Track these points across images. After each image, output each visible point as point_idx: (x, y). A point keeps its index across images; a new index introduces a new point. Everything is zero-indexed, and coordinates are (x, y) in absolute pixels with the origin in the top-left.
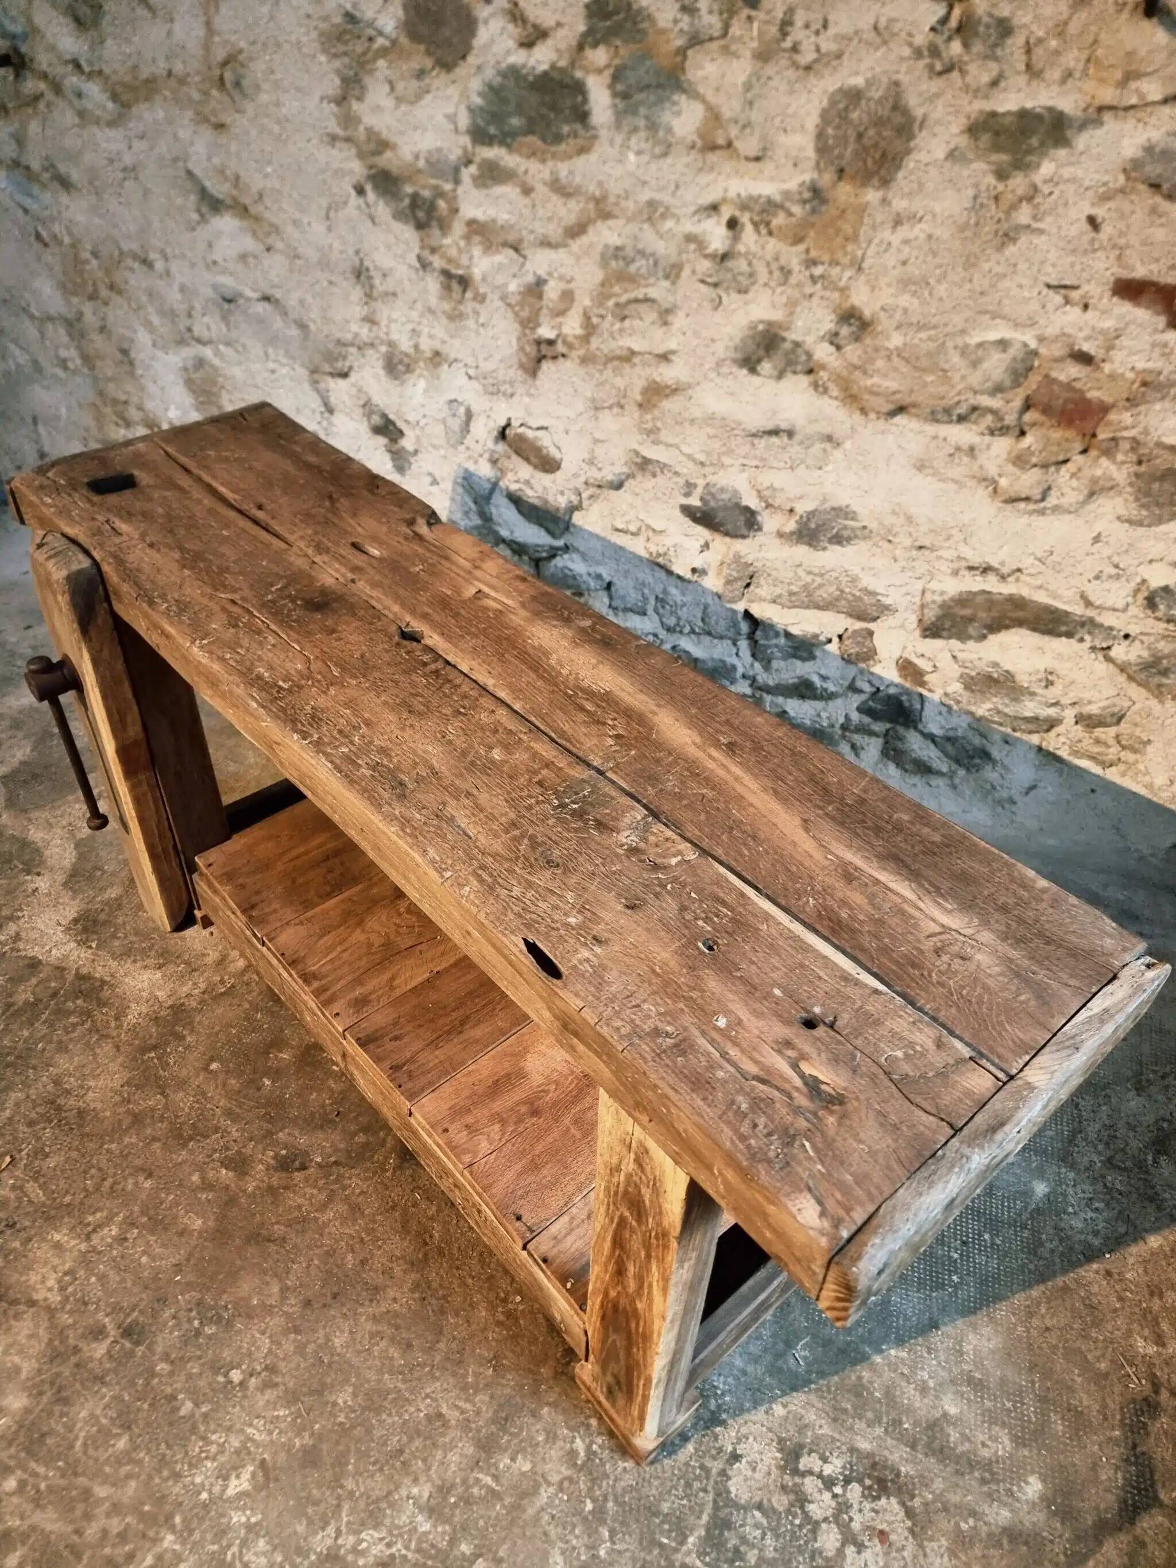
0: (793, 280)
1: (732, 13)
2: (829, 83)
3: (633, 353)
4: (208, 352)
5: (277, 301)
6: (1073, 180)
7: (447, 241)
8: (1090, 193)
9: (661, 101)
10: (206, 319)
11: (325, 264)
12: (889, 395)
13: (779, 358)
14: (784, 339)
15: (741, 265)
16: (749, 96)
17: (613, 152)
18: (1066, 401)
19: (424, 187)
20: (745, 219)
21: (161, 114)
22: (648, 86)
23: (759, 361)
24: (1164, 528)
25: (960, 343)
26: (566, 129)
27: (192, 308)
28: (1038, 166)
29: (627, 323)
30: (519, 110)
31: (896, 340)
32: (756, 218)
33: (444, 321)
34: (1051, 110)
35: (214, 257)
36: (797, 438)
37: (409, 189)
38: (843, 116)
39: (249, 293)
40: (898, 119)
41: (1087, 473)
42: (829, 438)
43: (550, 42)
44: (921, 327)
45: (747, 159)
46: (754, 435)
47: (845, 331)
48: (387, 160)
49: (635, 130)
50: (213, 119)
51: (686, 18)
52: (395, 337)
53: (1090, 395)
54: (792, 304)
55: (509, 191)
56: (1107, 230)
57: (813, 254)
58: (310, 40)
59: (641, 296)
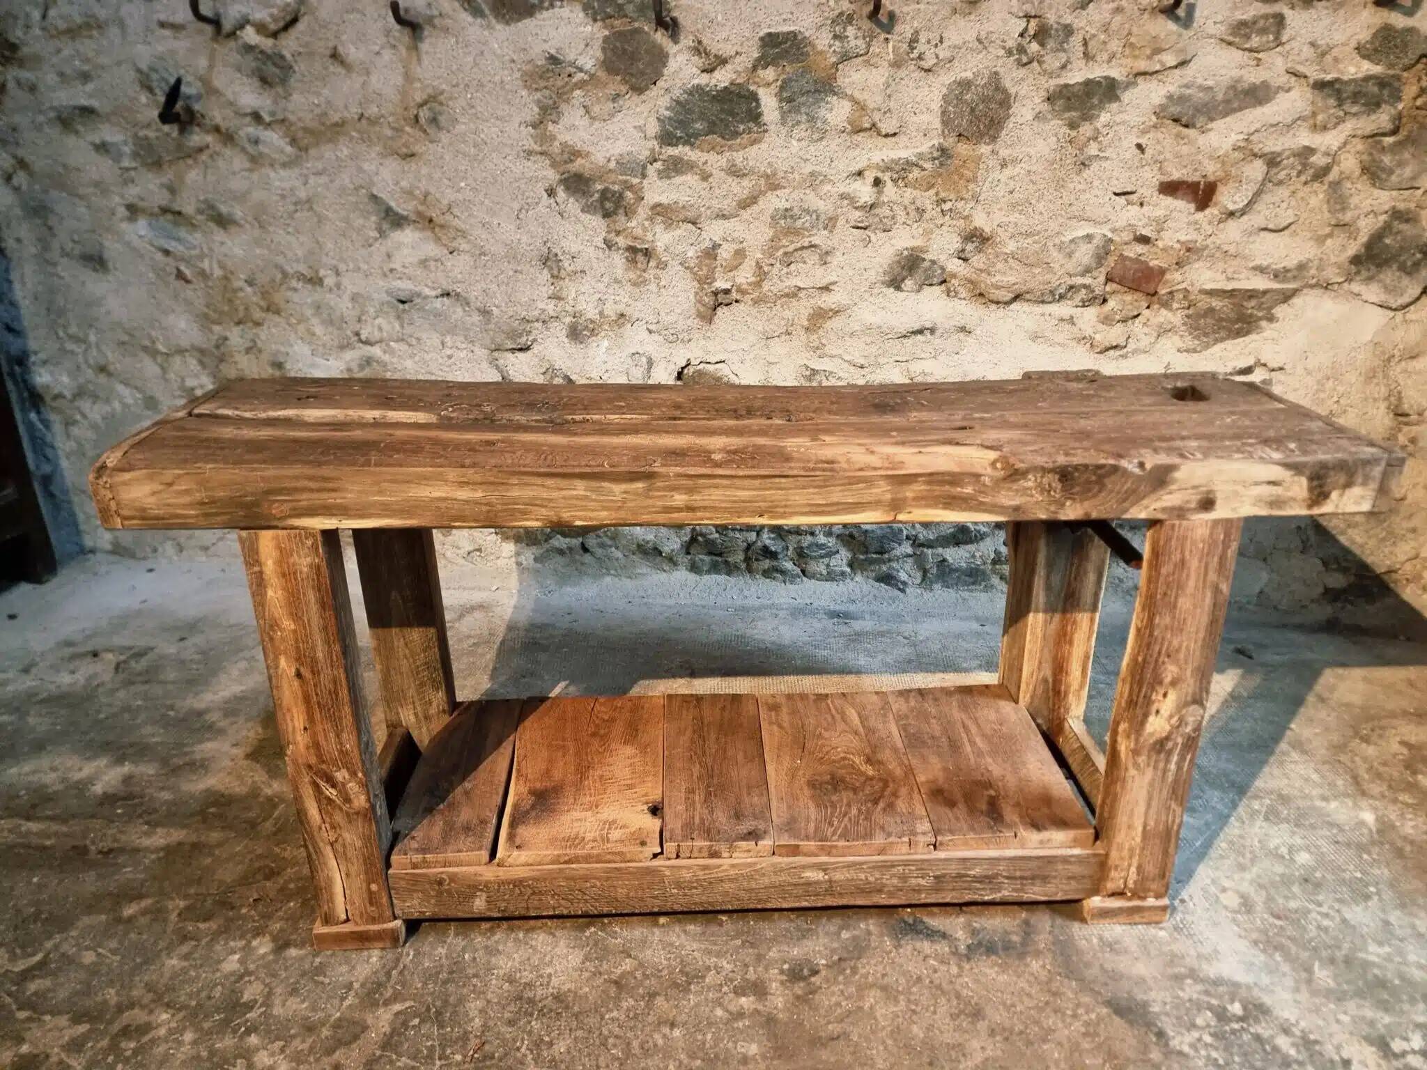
0: (927, 216)
1: (872, 37)
2: (946, 78)
3: (800, 289)
4: (376, 351)
5: (458, 295)
6: (1123, 123)
7: (633, 223)
8: (1135, 130)
9: (817, 101)
10: (379, 321)
11: (513, 255)
12: (1008, 288)
13: (919, 275)
14: (924, 260)
15: (885, 211)
16: (888, 92)
17: (779, 141)
18: (1136, 271)
19: (614, 183)
20: (886, 177)
21: (346, 152)
22: (809, 92)
23: (903, 280)
24: (1209, 351)
25: (1057, 241)
26: (742, 127)
27: (363, 312)
28: (1098, 116)
29: (793, 267)
30: (702, 116)
31: (1011, 247)
32: (895, 176)
33: (628, 287)
34: (1106, 78)
35: (393, 266)
36: (938, 333)
37: (599, 187)
38: (959, 99)
39: (427, 291)
40: (999, 96)
41: (1155, 321)
42: (963, 329)
43: (729, 67)
44: (1028, 235)
45: (887, 136)
46: (905, 336)
47: (970, 247)
48: (578, 165)
49: (798, 123)
50: (404, 150)
51: (837, 43)
52: (579, 308)
53: (1151, 264)
54: (927, 233)
55: (690, 179)
56: (1149, 152)
57: (943, 195)
58: (512, 78)
59: (806, 244)
